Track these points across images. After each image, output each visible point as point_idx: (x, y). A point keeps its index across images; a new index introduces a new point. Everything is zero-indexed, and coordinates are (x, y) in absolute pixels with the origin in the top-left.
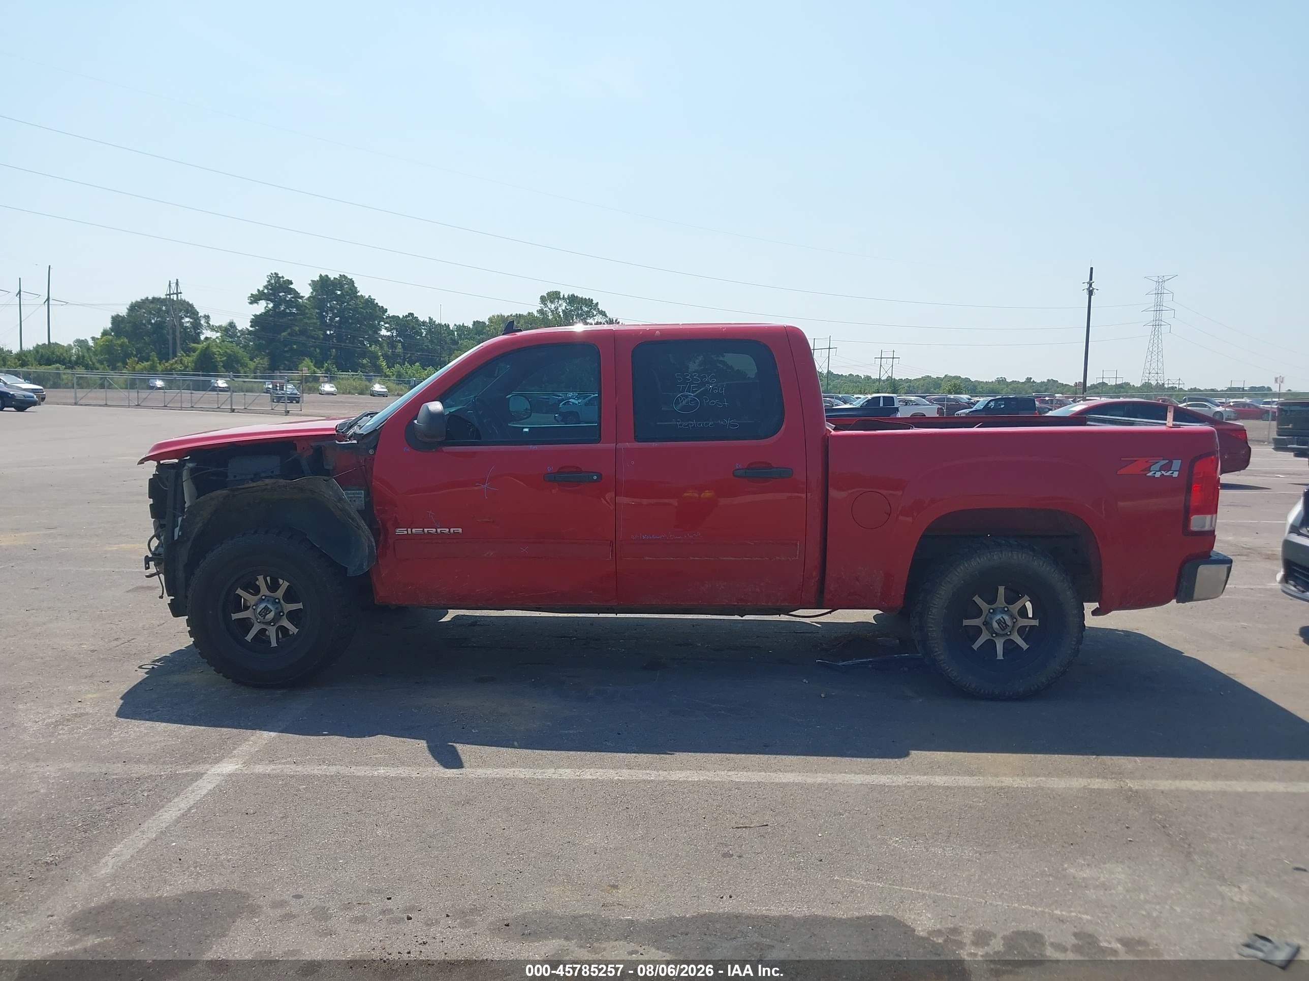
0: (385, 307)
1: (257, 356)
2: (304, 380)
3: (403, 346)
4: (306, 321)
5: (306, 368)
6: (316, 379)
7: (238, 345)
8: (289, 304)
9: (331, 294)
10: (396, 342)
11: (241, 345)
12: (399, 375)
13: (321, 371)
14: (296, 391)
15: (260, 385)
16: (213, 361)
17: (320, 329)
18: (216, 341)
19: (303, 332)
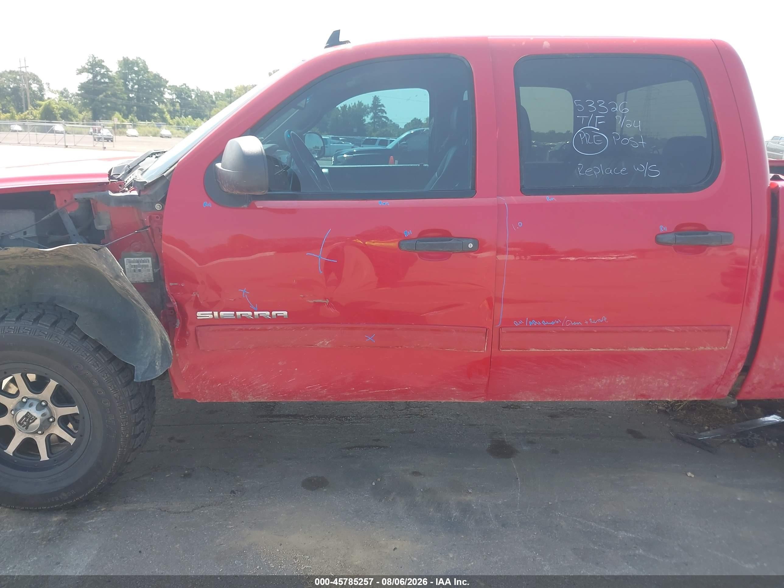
0: (167, 80)
1: (83, 111)
2: (115, 128)
3: (180, 104)
4: (116, 87)
5: (117, 119)
6: (124, 126)
7: (70, 102)
8: (103, 76)
9: (132, 71)
10: (175, 102)
11: (73, 103)
12: (178, 124)
13: (127, 120)
14: (110, 134)
15: (87, 130)
16: (53, 113)
17: (125, 93)
18: (55, 100)
19: (114, 95)
